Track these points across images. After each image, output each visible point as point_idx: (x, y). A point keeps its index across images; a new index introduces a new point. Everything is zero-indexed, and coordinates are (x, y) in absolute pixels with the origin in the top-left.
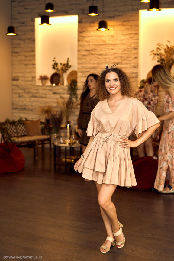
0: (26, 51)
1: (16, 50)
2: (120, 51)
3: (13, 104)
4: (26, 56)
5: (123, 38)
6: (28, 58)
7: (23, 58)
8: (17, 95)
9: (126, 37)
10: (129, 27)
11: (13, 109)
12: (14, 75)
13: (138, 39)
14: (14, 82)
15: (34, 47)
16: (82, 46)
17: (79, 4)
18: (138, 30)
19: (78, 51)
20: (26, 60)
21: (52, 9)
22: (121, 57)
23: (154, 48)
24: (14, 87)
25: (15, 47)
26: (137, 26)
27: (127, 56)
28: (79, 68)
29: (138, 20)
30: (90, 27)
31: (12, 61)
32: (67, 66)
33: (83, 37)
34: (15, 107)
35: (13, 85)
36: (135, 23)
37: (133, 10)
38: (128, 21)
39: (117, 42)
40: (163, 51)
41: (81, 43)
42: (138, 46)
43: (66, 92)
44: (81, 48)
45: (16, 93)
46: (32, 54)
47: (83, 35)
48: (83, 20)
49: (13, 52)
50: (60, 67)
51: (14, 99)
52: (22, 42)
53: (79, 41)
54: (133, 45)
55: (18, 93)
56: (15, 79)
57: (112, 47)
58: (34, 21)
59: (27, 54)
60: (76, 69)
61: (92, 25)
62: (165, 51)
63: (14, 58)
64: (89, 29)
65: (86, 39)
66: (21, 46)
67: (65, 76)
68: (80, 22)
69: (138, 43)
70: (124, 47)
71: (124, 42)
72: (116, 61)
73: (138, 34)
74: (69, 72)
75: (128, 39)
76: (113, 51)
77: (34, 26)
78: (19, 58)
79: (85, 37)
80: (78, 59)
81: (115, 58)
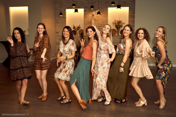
0: (62, 22)
1: (58, 21)
2: (101, 22)
3: (56, 42)
4: (62, 24)
6: (63, 25)
7: (61, 24)
8: (58, 39)
9: (103, 17)
10: (104, 14)
11: (56, 44)
12: (57, 31)
13: (108, 18)
14: (57, 34)
15: (66, 20)
16: (86, 20)
17: (84, 4)
18: (108, 15)
19: (84, 22)
20: (62, 25)
21: (75, 6)
22: (101, 24)
23: (113, 21)
24: (57, 36)
25: (57, 20)
26: (107, 13)
27: (103, 24)
29: (108, 11)
30: (89, 13)
31: (56, 25)
32: (79, 27)
33: (86, 17)
34: (57, 43)
35: (56, 35)
36: (106, 12)
37: (106, 7)
38: (104, 11)
39: (99, 19)
40: (116, 23)
42: (108, 21)
43: (79, 37)
44: (85, 21)
45: (57, 38)
46: (65, 23)
47: (86, 16)
48: (86, 11)
49: (56, 22)
50: (76, 28)
51: (57, 41)
52: (60, 18)
53: (84, 18)
54: (106, 20)
55: (59, 38)
56: (57, 33)
57: (98, 21)
58: (65, 10)
59: (62, 23)
60: (83, 29)
62: (117, 23)
63: (57, 25)
64: (89, 14)
65: (87, 18)
66: (60, 20)
69: (108, 19)
70: (103, 21)
71: (102, 19)
72: (99, 26)
73: (107, 16)
74: (79, 30)
75: (104, 18)
76: (98, 22)
77: (65, 12)
78: (59, 24)
79: (87, 17)
80: (84, 25)
81: (99, 25)
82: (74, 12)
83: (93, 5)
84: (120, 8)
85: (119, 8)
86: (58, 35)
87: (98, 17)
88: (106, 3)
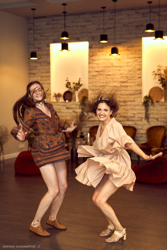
0: (42, 72)
2: (126, 72)
4: (42, 77)
5: (128, 61)
6: (44, 79)
9: (131, 60)
10: (133, 52)
13: (141, 62)
15: (49, 69)
16: (92, 68)
17: (90, 32)
18: (141, 54)
19: (89, 72)
20: (42, 80)
22: (127, 77)
23: (155, 69)
25: (33, 69)
26: (141, 51)
27: (132, 76)
28: (89, 87)
29: (141, 46)
30: (99, 51)
32: (79, 85)
33: (93, 60)
36: (139, 48)
37: (137, 37)
38: (133, 46)
39: (123, 64)
40: (162, 72)
41: (91, 65)
42: (141, 68)
43: (78, 107)
44: (91, 69)
46: (47, 74)
47: (93, 58)
48: (94, 46)
49: (30, 73)
50: (72, 86)
52: (38, 65)
53: (89, 63)
54: (137, 67)
57: (119, 68)
58: (49, 46)
59: (43, 75)
60: (87, 88)
61: (101, 50)
62: (165, 72)
63: (32, 79)
64: (99, 53)
65: (96, 62)
66: (38, 68)
67: (77, 93)
68: (90, 47)
69: (141, 65)
70: (130, 68)
71: (129, 64)
72: (122, 80)
73: (141, 57)
74: (80, 90)
75: (132, 62)
76: (119, 72)
77: (49, 51)
79: (95, 60)
80: (89, 79)
81: (122, 78)
83: (105, 33)
84: (162, 37)
85: (159, 39)
87: (119, 60)
88: (137, 26)
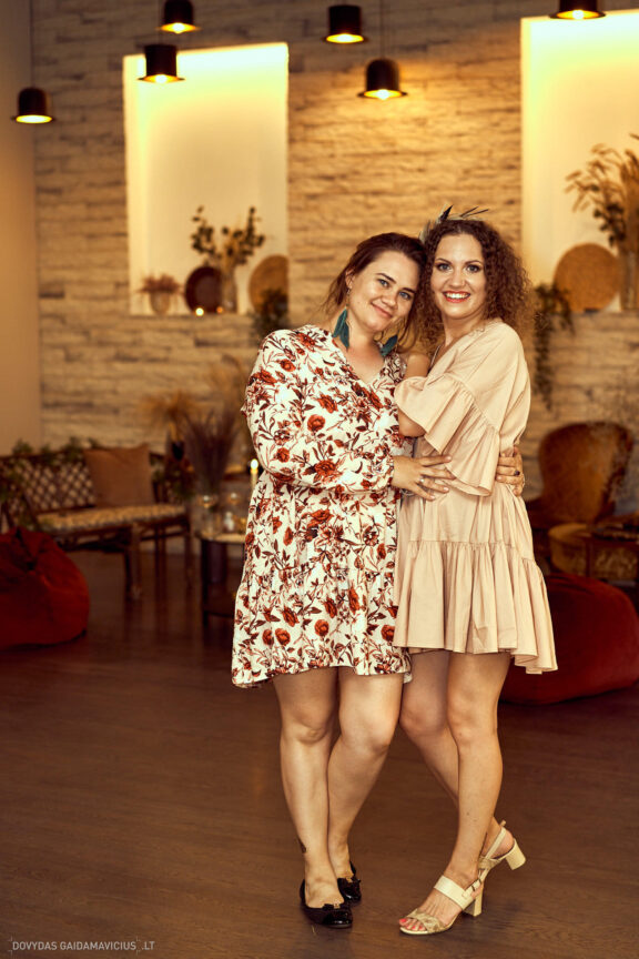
0: (91, 185)
1: (56, 180)
2: (451, 179)
3: (43, 388)
4: (90, 205)
5: (461, 125)
6: (97, 213)
7: (80, 211)
8: (60, 354)
9: (474, 124)
10: (483, 85)
11: (46, 406)
12: (48, 276)
13: (518, 130)
14: (49, 305)
15: (122, 169)
16: (304, 160)
18: (518, 96)
19: (291, 180)
20: (89, 219)
21: (188, 20)
22: (454, 201)
23: (582, 161)
24: (47, 323)
25: (51, 171)
26: (515, 79)
27: (477, 194)
28: (293, 247)
29: (517, 57)
30: (334, 85)
31: (38, 222)
32: (247, 239)
33: (308, 126)
34: (51, 398)
35: (43, 316)
36: (507, 68)
37: (497, 18)
38: (480, 61)
39: (438, 144)
40: (614, 176)
41: (299, 148)
42: (519, 158)
43: (245, 337)
44: (299, 167)
45: (54, 347)
46: (114, 193)
47: (307, 117)
48: (309, 62)
49: (40, 190)
50: (220, 241)
51: (47, 371)
52: (74, 150)
53: (292, 140)
54: (500, 155)
55: (64, 347)
56: (51, 292)
57: (419, 162)
59: (95, 195)
60: (284, 252)
61: (343, 78)
62: (625, 175)
63: (46, 213)
64: (333, 95)
65: (321, 134)
66: (73, 165)
67: (243, 277)
68: (295, 68)
69: (518, 144)
70: (467, 161)
71: (465, 142)
73: (516, 110)
74: (254, 261)
75: (479, 132)
76: (424, 179)
78: (65, 211)
79: (313, 126)
80: (291, 209)
82: (143, 73)
86: (60, 318)
87: (422, 122)
